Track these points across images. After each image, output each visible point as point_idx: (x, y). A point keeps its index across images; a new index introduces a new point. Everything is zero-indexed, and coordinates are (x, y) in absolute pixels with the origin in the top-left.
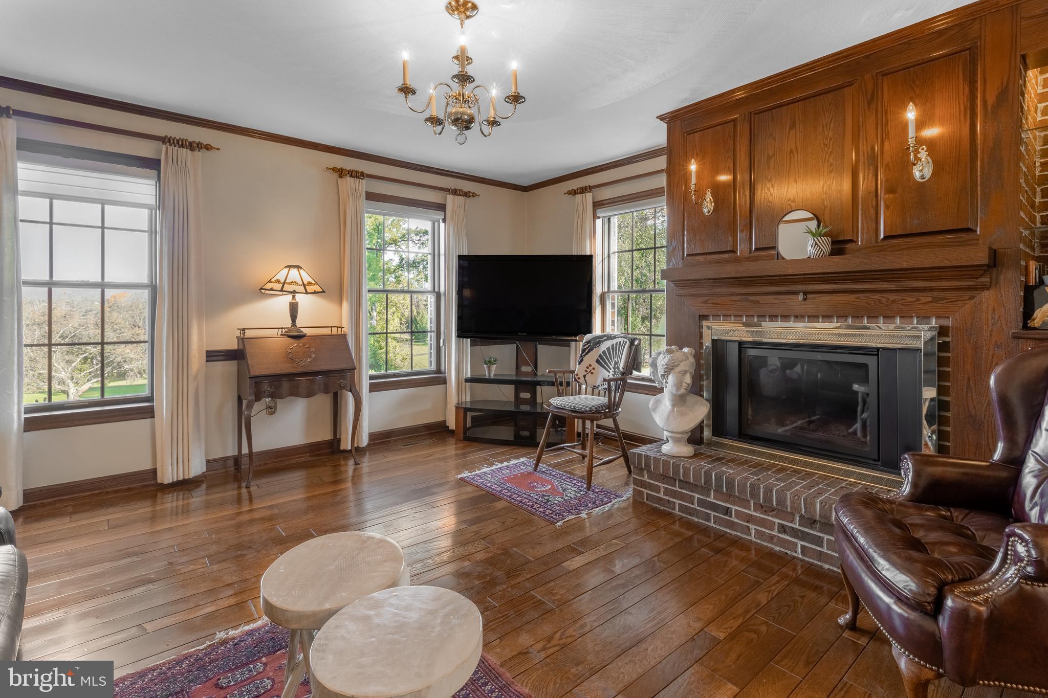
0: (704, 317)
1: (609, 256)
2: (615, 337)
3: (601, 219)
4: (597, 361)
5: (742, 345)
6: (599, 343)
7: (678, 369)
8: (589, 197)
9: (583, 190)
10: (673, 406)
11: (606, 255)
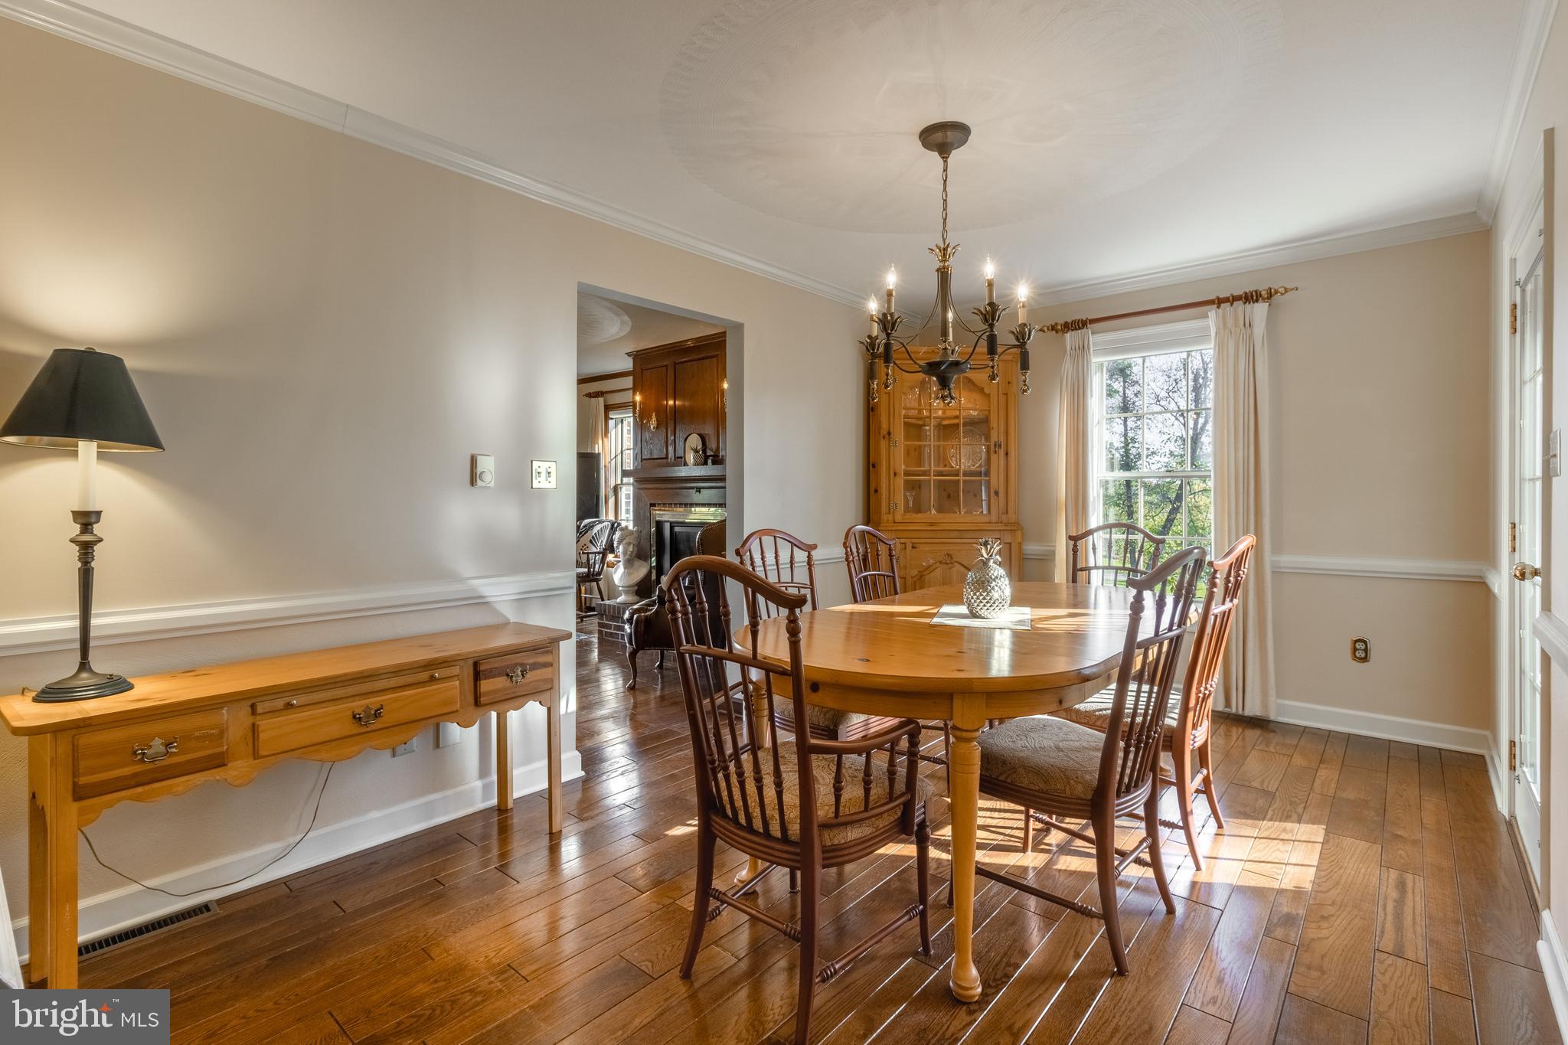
0: (653, 505)
1: (622, 453)
2: (604, 522)
3: (614, 420)
4: (591, 541)
5: (672, 525)
6: (593, 526)
7: (624, 542)
8: (601, 400)
9: (598, 394)
10: (625, 568)
11: (619, 451)
